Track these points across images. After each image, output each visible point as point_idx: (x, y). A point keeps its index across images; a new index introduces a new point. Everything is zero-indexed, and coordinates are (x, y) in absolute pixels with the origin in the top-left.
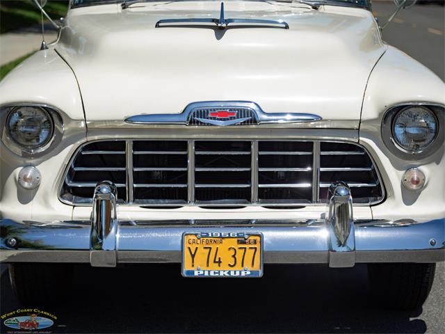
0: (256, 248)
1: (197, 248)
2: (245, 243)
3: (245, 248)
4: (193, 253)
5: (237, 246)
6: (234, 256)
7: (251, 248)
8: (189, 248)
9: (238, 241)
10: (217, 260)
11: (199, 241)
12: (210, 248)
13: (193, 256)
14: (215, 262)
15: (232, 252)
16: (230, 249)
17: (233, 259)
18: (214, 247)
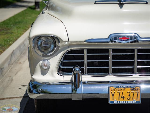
0: (138, 92)
1: (114, 92)
2: (134, 90)
3: (134, 92)
4: (113, 94)
5: (130, 91)
6: (129, 95)
7: (136, 92)
8: (111, 92)
9: (131, 89)
10: (123, 97)
11: (115, 89)
12: (120, 92)
13: (113, 95)
14: (122, 98)
15: (129, 94)
16: (128, 92)
17: (129, 96)
18: (121, 92)
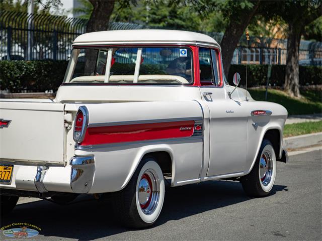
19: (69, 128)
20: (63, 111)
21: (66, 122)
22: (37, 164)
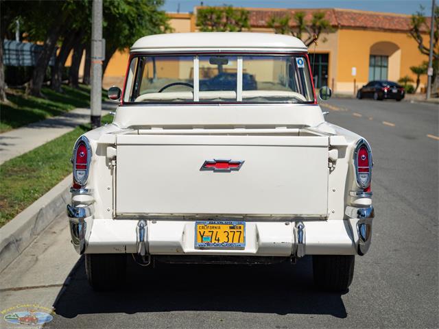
19: (332, 169)
20: (326, 147)
21: (330, 160)
22: (278, 219)
